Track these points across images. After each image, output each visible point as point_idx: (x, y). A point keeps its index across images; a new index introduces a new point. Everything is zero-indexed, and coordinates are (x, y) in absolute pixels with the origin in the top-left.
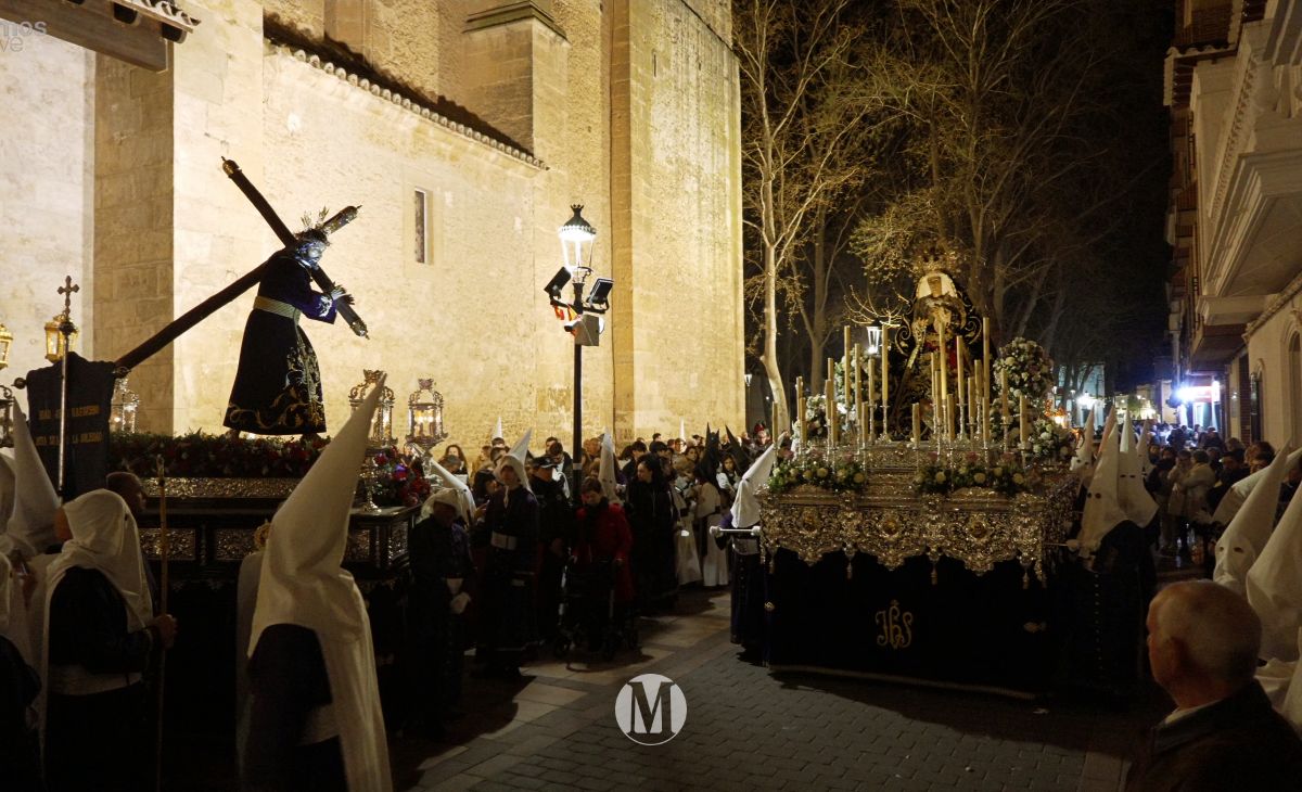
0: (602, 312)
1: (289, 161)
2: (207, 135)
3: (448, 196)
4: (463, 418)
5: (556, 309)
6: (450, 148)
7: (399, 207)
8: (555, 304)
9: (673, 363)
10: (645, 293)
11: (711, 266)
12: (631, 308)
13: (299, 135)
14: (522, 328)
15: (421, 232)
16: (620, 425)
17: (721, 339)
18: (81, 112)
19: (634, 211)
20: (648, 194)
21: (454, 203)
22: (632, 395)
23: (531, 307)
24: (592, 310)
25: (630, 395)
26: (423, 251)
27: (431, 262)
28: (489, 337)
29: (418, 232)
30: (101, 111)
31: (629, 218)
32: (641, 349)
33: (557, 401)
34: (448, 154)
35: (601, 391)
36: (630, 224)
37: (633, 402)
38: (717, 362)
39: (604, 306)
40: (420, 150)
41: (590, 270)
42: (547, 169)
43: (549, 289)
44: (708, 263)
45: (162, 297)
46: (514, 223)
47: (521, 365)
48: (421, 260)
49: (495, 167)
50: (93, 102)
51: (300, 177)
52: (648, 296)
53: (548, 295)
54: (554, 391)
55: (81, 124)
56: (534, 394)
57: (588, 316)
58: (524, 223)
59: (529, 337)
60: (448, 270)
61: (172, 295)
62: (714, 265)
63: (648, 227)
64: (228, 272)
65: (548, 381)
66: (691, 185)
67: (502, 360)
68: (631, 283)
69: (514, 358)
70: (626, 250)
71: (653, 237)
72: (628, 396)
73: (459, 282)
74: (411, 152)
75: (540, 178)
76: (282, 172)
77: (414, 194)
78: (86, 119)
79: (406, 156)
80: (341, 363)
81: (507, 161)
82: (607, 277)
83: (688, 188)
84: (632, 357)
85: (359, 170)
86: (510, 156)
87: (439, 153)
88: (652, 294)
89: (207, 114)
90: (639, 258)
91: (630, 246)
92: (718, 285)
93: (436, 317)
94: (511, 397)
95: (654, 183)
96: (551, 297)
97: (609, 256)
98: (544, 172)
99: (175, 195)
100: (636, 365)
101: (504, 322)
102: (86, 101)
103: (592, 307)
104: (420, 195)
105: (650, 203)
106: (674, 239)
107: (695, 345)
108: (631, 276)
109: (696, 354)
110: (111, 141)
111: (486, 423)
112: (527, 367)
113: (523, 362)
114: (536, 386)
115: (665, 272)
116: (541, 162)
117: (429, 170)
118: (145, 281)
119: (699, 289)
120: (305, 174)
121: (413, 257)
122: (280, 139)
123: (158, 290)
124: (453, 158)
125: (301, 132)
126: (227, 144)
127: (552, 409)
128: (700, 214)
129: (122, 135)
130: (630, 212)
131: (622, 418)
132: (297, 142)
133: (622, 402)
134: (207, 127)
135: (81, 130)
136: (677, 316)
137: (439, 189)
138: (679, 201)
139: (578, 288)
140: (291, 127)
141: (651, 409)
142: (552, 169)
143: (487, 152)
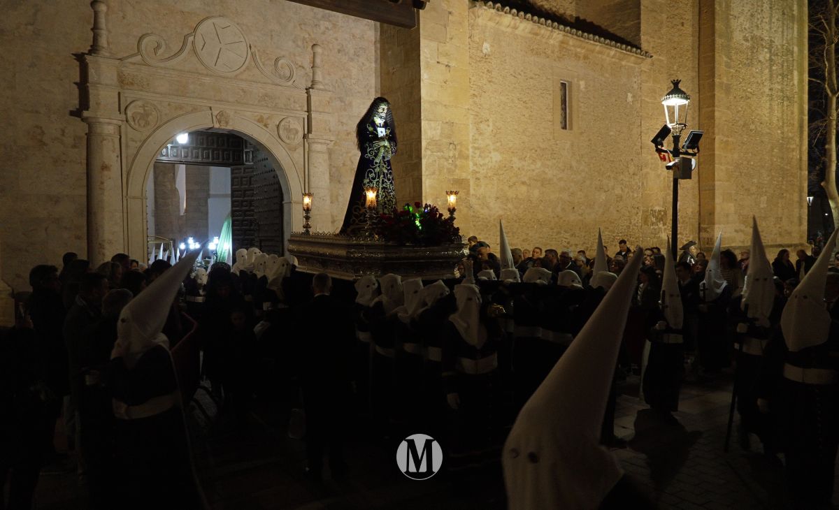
0: (694, 155)
1: (483, 73)
2: (438, 62)
3: (582, 83)
4: (592, 230)
5: (660, 154)
6: (583, 51)
7: (550, 94)
8: (659, 151)
9: (746, 190)
10: (725, 139)
11: (780, 115)
12: (714, 151)
13: (489, 56)
14: (632, 169)
15: (564, 109)
16: (703, 235)
17: (787, 170)
18: (373, 58)
19: (717, 80)
20: (728, 66)
21: (586, 88)
22: (714, 213)
23: (638, 154)
24: (686, 153)
25: (712, 213)
26: (566, 121)
27: (571, 129)
28: (609, 176)
29: (562, 109)
30: (383, 57)
31: (712, 86)
32: (720, 181)
33: (657, 218)
34: (582, 56)
35: (690, 211)
36: (714, 90)
37: (714, 219)
38: (784, 187)
39: (696, 150)
40: (564, 55)
41: (685, 126)
42: (651, 57)
43: (654, 141)
44: (777, 113)
45: (415, 161)
46: (627, 97)
47: (631, 194)
48: (564, 127)
49: (613, 60)
50: (379, 52)
51: (490, 81)
52: (728, 141)
53: (654, 145)
54: (655, 211)
55: (373, 65)
56: (640, 214)
57: (683, 158)
58: (634, 97)
59: (637, 175)
60: (582, 133)
61: (421, 159)
62: (783, 114)
63: (728, 89)
64: (451, 144)
65: (651, 204)
66: (764, 55)
67: (618, 191)
68: (713, 133)
69: (626, 190)
70: (710, 109)
71: (731, 97)
72: (710, 214)
73: (589, 140)
74: (558, 57)
75: (646, 65)
76: (480, 79)
77: (560, 85)
78: (376, 62)
79: (555, 60)
80: (514, 196)
81: (622, 55)
82: (696, 130)
83: (761, 58)
84: (714, 186)
85: (525, 73)
86: (624, 52)
87: (577, 56)
88: (730, 139)
89: (438, 50)
90: (721, 115)
91: (714, 106)
92: (786, 129)
93: (574, 164)
94: (624, 215)
95: (733, 57)
96: (656, 147)
97: (697, 114)
98: (649, 60)
99: (422, 101)
100: (716, 192)
101: (620, 165)
102: (375, 51)
103: (687, 151)
104: (563, 85)
105: (730, 72)
106: (749, 98)
107: (765, 176)
108: (714, 127)
109: (766, 182)
110: (388, 73)
111: (607, 233)
112: (636, 195)
113: (633, 192)
114: (642, 208)
115: (741, 123)
116: (646, 53)
117: (569, 68)
118: (407, 152)
119: (769, 133)
120: (494, 80)
121: (558, 126)
122: (478, 60)
123: (414, 157)
124: (586, 57)
125: (490, 53)
126: (449, 66)
127: (653, 224)
128: (771, 76)
129: (394, 69)
130: (713, 81)
131: (705, 230)
132: (488, 60)
133: (706, 218)
134: (438, 58)
135: (373, 69)
136: (750, 154)
137: (576, 80)
138: (754, 69)
139: (676, 139)
140: (485, 51)
141: (728, 223)
142: (655, 57)
143: (608, 51)
